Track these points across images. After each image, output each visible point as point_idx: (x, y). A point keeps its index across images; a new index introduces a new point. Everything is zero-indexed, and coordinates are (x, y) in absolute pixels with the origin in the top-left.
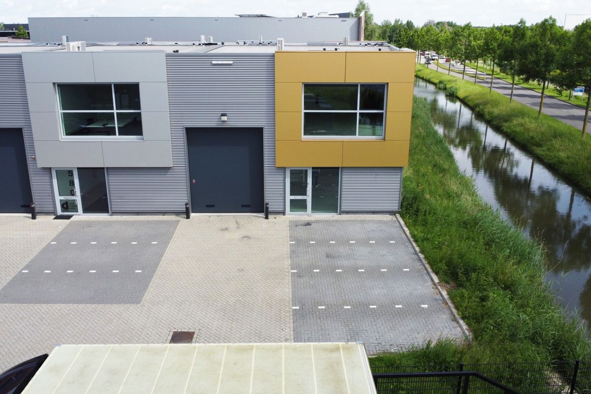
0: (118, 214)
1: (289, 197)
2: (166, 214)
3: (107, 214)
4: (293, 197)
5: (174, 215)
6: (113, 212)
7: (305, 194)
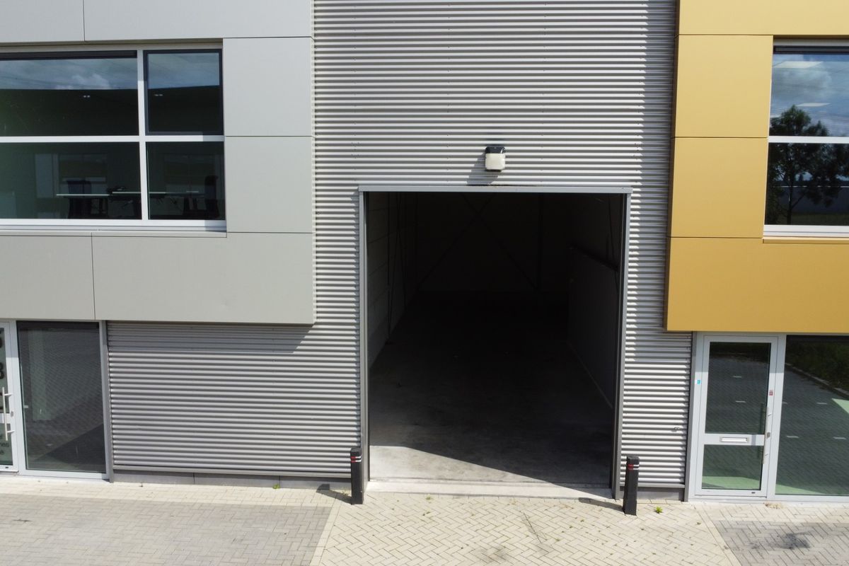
0: (133, 477)
1: (701, 438)
2: (283, 482)
3: (99, 475)
4: (717, 439)
5: (311, 486)
6: (116, 471)
7: (759, 427)
